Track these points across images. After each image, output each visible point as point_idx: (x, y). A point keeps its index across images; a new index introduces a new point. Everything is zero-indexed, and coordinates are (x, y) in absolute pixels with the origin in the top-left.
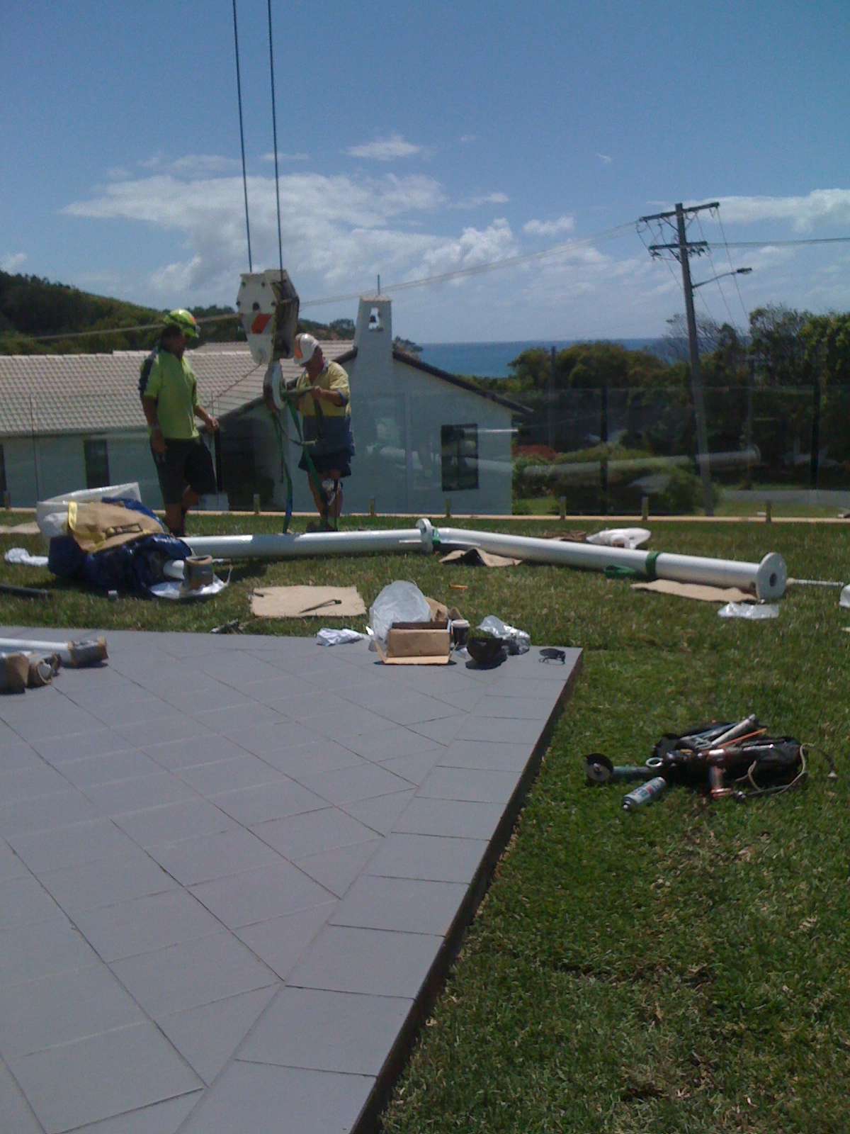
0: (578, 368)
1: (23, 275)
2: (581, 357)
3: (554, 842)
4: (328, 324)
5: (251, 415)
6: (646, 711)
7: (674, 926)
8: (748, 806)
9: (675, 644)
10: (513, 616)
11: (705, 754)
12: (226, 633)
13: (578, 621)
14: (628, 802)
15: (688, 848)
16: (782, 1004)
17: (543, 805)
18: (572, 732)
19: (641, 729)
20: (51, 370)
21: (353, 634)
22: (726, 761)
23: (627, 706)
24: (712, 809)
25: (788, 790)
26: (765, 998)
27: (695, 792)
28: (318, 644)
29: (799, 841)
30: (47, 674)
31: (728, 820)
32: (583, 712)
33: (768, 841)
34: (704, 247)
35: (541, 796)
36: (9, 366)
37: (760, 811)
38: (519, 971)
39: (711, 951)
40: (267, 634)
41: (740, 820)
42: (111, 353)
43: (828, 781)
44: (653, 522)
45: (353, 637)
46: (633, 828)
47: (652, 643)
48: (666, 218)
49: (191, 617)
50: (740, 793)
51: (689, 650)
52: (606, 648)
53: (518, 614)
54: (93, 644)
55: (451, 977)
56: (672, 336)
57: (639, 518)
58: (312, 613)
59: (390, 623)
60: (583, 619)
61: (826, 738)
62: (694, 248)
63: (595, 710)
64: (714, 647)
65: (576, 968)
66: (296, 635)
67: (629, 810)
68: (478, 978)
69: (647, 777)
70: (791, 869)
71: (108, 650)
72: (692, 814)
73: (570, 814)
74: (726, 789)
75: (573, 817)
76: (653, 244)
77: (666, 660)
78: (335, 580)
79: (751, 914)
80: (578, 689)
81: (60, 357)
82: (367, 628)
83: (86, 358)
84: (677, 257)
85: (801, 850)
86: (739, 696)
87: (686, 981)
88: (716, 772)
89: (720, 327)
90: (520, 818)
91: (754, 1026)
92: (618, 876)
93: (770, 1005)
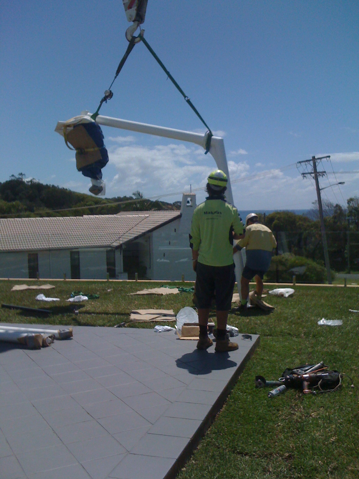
0: (276, 222)
1: (49, 185)
2: (277, 218)
3: (240, 408)
4: (172, 203)
5: (137, 241)
6: (283, 360)
7: (282, 440)
8: (317, 397)
9: (299, 335)
10: (234, 322)
11: (301, 376)
12: (120, 327)
13: (261, 325)
14: (270, 394)
15: (292, 412)
16: (317, 467)
17: (237, 394)
18: (252, 367)
19: (280, 367)
20: (58, 223)
21: (169, 328)
22: (310, 379)
23: (276, 358)
24: (303, 398)
25: (333, 391)
26: (311, 465)
27: (297, 391)
28: (155, 332)
29: (335, 410)
30: (49, 342)
31: (309, 402)
32: (258, 360)
33: (323, 410)
34: (325, 174)
35: (237, 391)
36: (42, 222)
37: (322, 399)
38: (219, 453)
39: (294, 449)
40: (136, 328)
41: (313, 402)
42: (83, 216)
43: (350, 388)
44: (297, 286)
45: (169, 329)
46: (271, 404)
47: (290, 334)
48: (308, 162)
49: (107, 321)
50: (315, 392)
51: (304, 337)
52: (271, 335)
53: (237, 321)
54: (67, 331)
55: (193, 454)
56: (314, 209)
57: (292, 284)
58: (154, 320)
59: (183, 323)
60: (262, 324)
61: (353, 372)
62: (320, 174)
63: (262, 359)
64: (314, 336)
65: (242, 453)
66: (147, 328)
67: (271, 397)
68: (203, 455)
69: (279, 385)
70: (330, 420)
71: (73, 333)
72: (295, 400)
73: (247, 398)
74: (309, 390)
75: (248, 399)
76: (303, 173)
77: (294, 341)
78: (165, 307)
79: (312, 436)
80: (257, 351)
81: (62, 218)
82: (175, 326)
83: (72, 218)
84: (313, 178)
85: (335, 413)
86: (321, 355)
87: (283, 459)
88: (306, 383)
89: (335, 205)
90: (228, 399)
91: (306, 475)
92: (263, 421)
93: (313, 468)
